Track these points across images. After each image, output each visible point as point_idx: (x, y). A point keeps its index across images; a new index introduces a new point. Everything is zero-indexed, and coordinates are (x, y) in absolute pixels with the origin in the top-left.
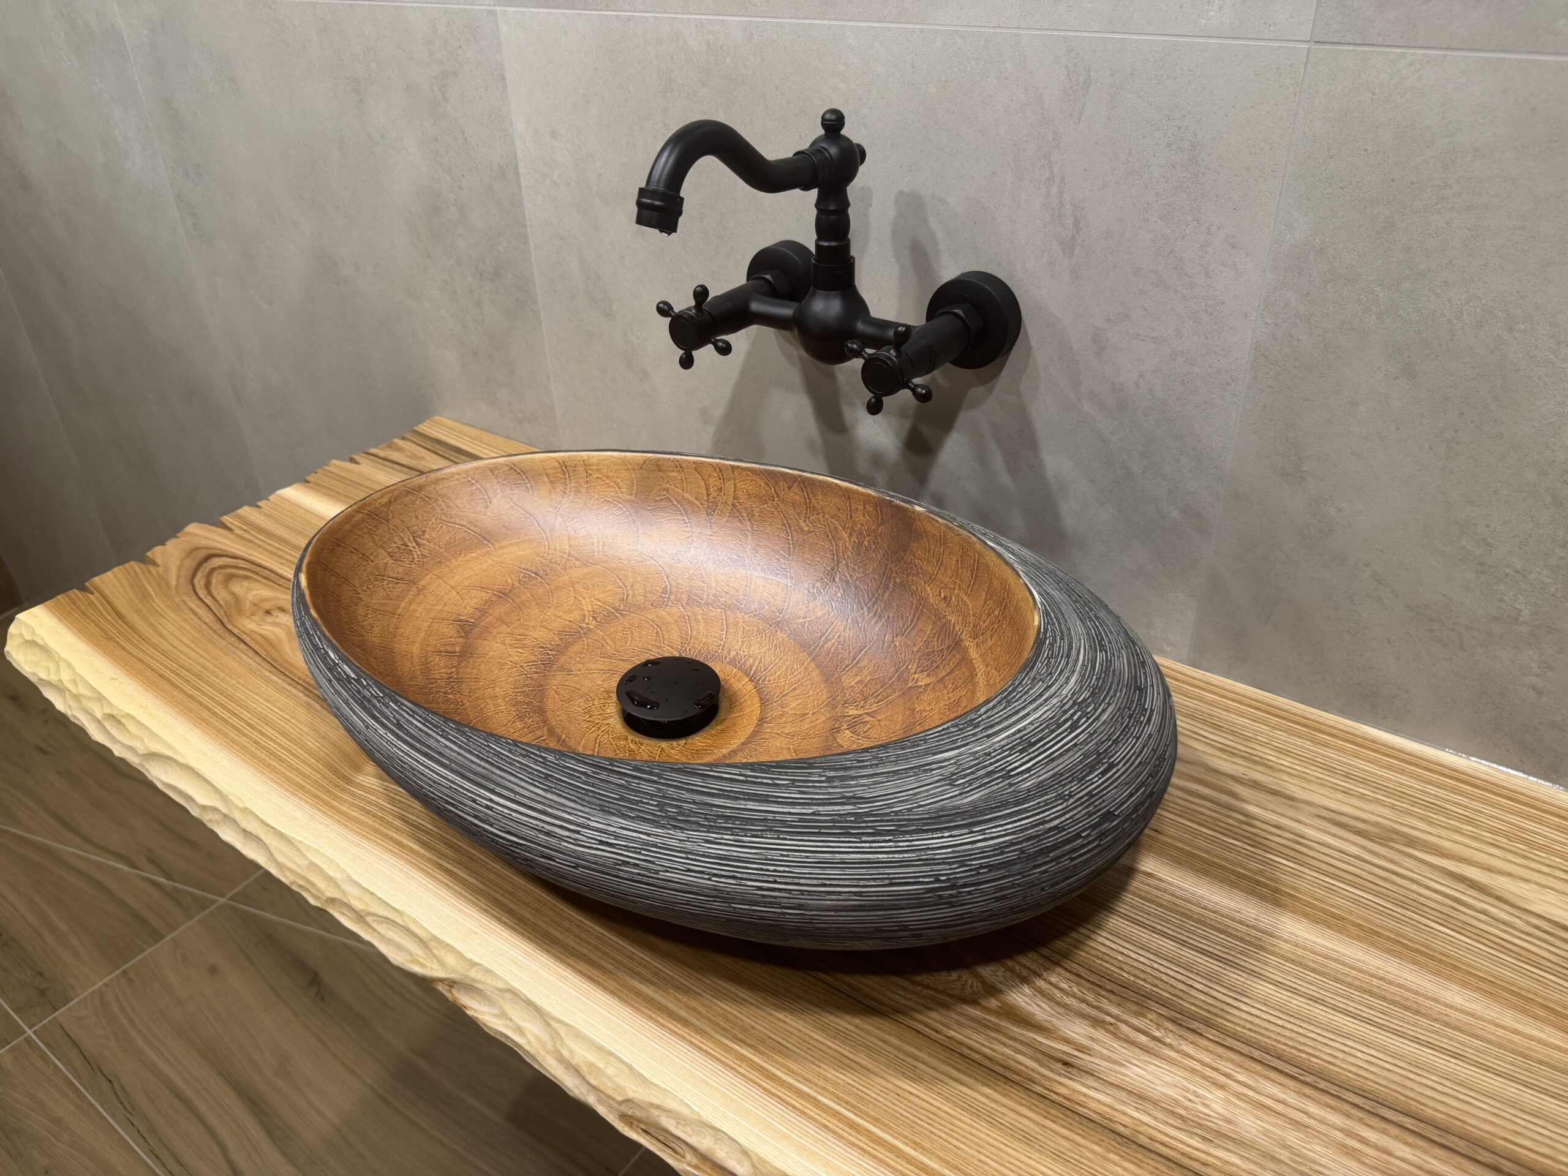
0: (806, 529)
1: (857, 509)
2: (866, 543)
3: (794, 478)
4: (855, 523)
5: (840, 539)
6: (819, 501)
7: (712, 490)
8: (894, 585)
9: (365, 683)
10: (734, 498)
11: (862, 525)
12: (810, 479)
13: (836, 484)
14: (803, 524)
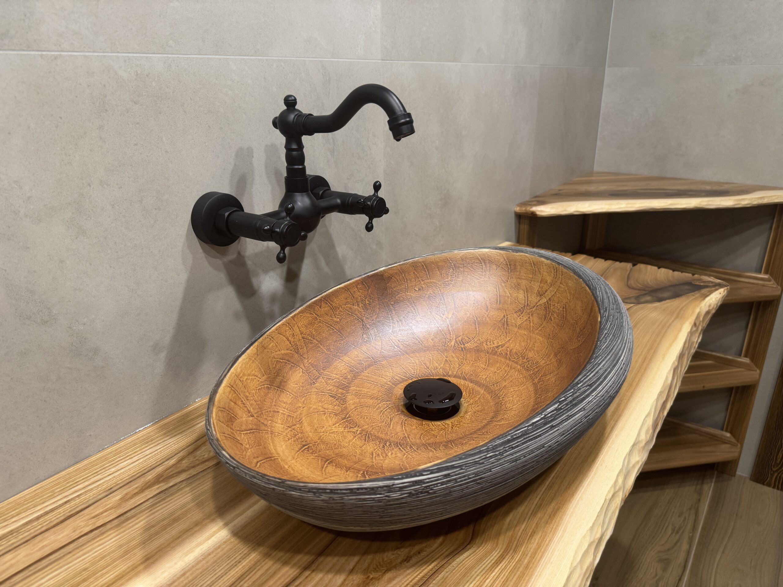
0: (338, 320)
1: (355, 292)
2: (367, 302)
3: (320, 300)
4: (357, 298)
5: (355, 311)
6: (336, 302)
7: (290, 339)
8: (393, 306)
9: (563, 399)
10: (301, 334)
11: (360, 296)
12: (327, 295)
13: (340, 288)
14: (335, 319)
